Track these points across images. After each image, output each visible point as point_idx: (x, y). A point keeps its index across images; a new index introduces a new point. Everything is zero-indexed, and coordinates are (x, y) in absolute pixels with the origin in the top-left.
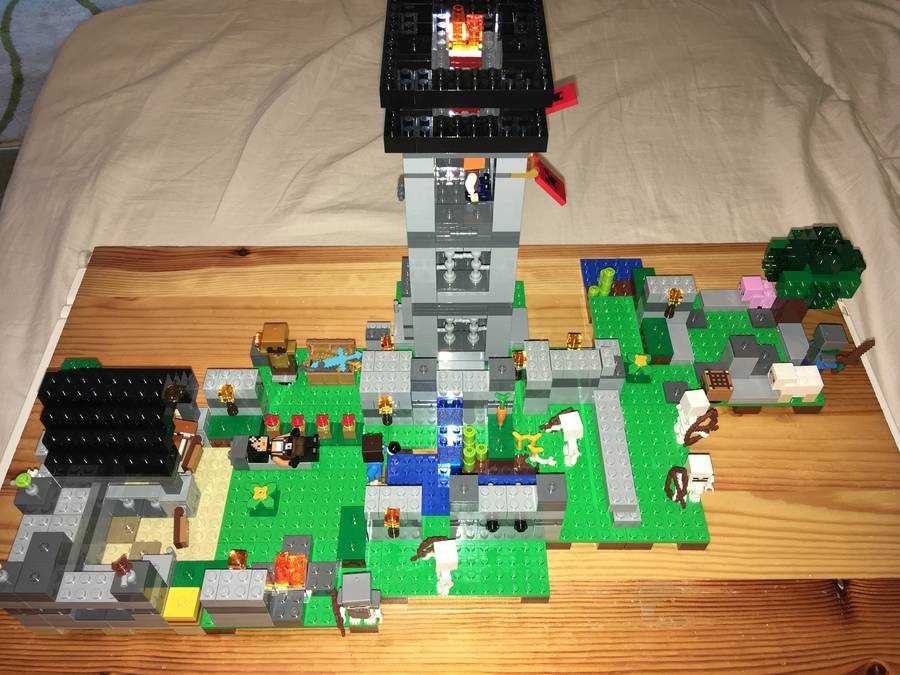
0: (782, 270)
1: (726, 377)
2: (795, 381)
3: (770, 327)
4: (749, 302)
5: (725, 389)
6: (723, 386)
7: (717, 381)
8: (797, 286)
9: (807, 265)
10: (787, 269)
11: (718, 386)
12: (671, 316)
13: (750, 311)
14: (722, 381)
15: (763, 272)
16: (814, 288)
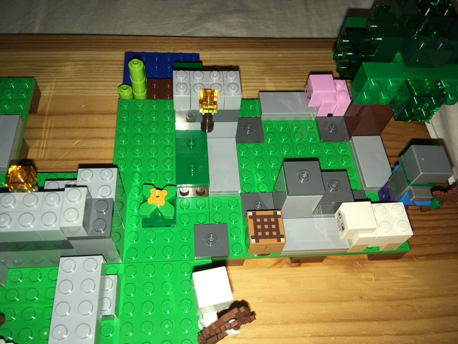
0: (362, 60)
1: (276, 223)
2: (373, 230)
3: (342, 140)
4: (318, 108)
5: (274, 241)
6: (271, 237)
7: (263, 230)
8: (382, 87)
9: (398, 54)
10: (368, 60)
11: (264, 237)
12: (211, 128)
13: (319, 120)
14: (270, 230)
15: (333, 67)
16: (407, 88)
